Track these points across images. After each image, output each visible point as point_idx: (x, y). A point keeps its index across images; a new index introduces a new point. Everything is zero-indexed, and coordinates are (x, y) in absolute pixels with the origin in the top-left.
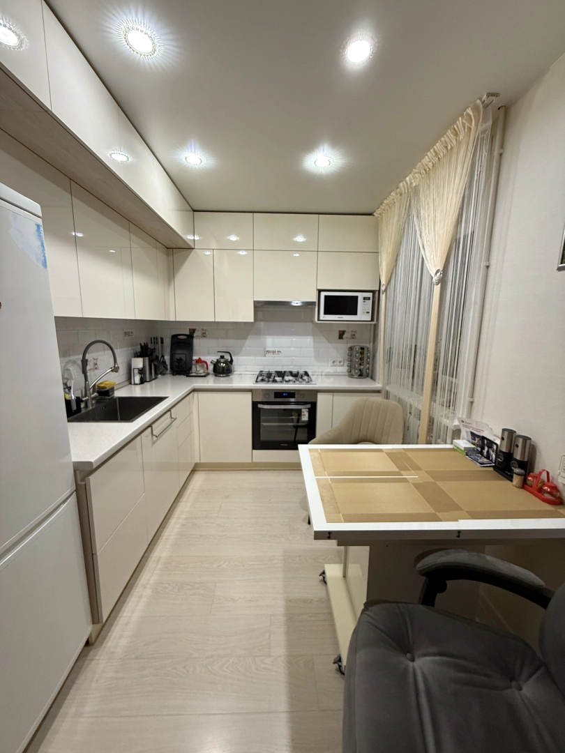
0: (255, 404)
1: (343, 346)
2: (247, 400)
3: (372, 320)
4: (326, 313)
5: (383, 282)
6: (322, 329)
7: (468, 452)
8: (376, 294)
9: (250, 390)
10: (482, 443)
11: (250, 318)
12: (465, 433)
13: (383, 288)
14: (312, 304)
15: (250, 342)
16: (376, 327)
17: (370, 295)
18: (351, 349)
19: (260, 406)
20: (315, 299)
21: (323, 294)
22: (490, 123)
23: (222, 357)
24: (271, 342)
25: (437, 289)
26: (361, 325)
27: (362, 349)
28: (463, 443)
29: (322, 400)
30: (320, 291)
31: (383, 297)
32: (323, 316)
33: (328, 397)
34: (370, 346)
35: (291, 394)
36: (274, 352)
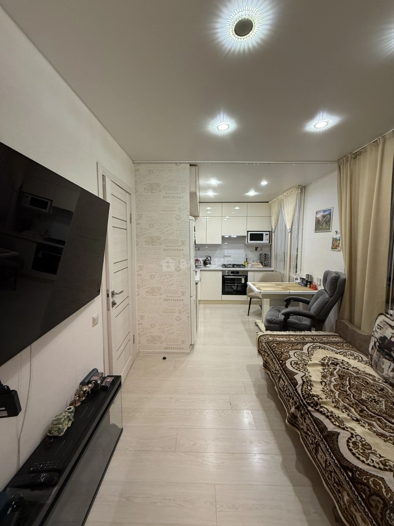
0: (223, 276)
1: (257, 254)
2: (220, 274)
3: (269, 243)
4: (250, 240)
5: (273, 228)
6: (248, 246)
7: (299, 283)
8: (270, 233)
9: (222, 271)
10: (303, 279)
11: (219, 242)
12: (299, 279)
13: (273, 231)
14: (245, 237)
15: (218, 252)
16: (271, 245)
17: (268, 233)
18: (261, 255)
19: (225, 277)
20: (246, 235)
21: (249, 233)
22: (300, 191)
23: (207, 258)
24: (226, 252)
25: (289, 234)
26: (264, 245)
27: (265, 254)
28: (299, 281)
29: (250, 275)
30: (248, 232)
31: (273, 234)
32: (249, 241)
33: (253, 273)
34: (269, 253)
35: (237, 272)
36: (228, 256)
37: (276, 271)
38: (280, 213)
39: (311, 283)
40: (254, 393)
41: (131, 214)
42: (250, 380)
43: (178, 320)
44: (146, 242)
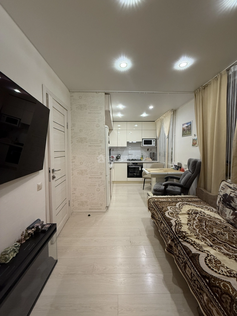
0: (128, 166)
1: (148, 153)
2: (126, 165)
3: (156, 146)
5: (158, 137)
6: (143, 148)
7: (173, 168)
9: (127, 163)
10: (176, 166)
11: (126, 146)
12: (173, 166)
13: (158, 138)
14: (141, 142)
15: (125, 152)
16: (157, 147)
17: (155, 140)
18: (151, 153)
19: (129, 166)
20: (142, 141)
22: (173, 113)
23: (118, 155)
24: (130, 152)
25: (167, 139)
26: (153, 147)
27: (153, 153)
28: (174, 167)
29: (144, 165)
30: (143, 139)
31: (158, 140)
32: (143, 145)
33: (146, 164)
34: (156, 152)
35: (137, 164)
36: (131, 154)
37: (160, 163)
38: (161, 127)
39: (180, 167)
40: (146, 235)
41: (67, 123)
42: (144, 227)
43: (98, 191)
44: (77, 141)
